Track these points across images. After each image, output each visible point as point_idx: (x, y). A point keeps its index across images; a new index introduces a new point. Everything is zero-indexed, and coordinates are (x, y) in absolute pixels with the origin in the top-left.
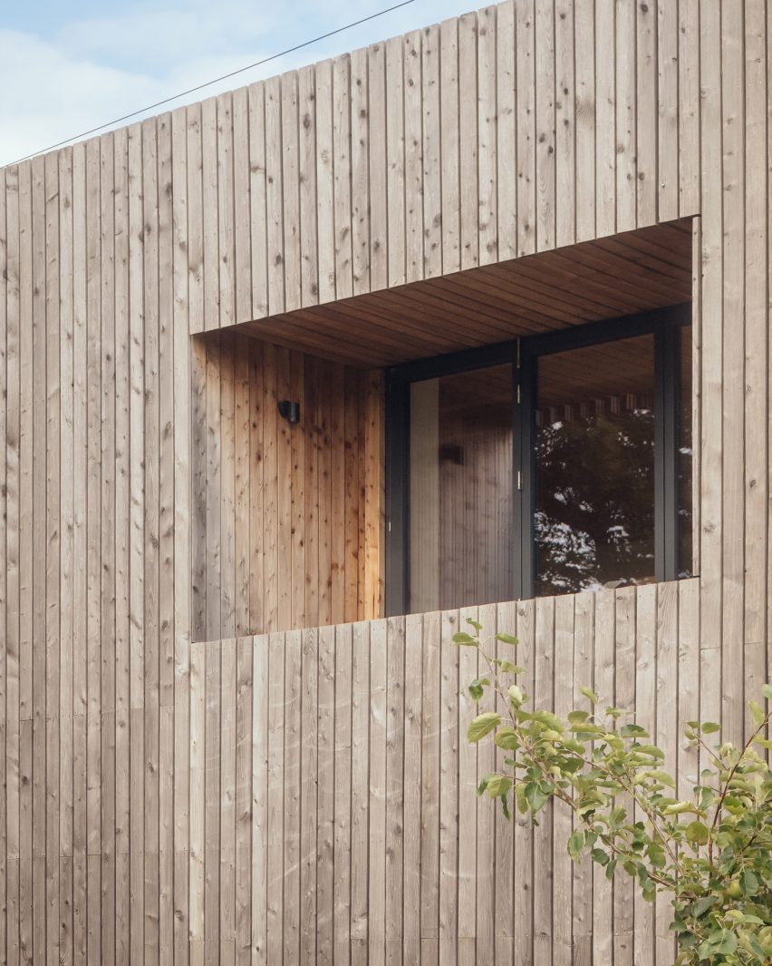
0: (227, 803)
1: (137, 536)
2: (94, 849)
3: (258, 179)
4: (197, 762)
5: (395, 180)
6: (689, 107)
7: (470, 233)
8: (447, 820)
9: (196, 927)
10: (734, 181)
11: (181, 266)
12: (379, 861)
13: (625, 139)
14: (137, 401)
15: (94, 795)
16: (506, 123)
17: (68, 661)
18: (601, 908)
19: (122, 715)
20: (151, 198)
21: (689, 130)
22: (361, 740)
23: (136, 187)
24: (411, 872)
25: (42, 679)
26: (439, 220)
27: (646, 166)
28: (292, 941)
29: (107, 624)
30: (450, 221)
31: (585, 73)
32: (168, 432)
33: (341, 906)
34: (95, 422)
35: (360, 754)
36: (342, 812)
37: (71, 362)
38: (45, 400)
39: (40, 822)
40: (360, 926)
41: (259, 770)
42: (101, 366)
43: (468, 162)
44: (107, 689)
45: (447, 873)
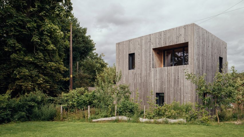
0: (155, 79)
1: (148, 62)
2: (145, 81)
3: (157, 39)
4: (153, 76)
5: (167, 39)
6: (188, 35)
7: (173, 42)
8: (171, 80)
9: (153, 87)
10: (191, 39)
11: (152, 44)
12: (166, 82)
13: (183, 37)
14: (148, 53)
15: (145, 78)
16: (175, 35)
17: (143, 69)
18: (182, 85)
19: (147, 73)
20: (149, 39)
21: (188, 36)
22: (165, 75)
23: (148, 39)
24: (168, 83)
25: (141, 71)
26: (170, 42)
27: (185, 38)
28: (160, 88)
29: (146, 67)
30: (171, 41)
31: (181, 33)
32: (151, 55)
33: (163, 85)
34: (145, 54)
35: (165, 76)
36: (163, 79)
37: (143, 50)
38: (141, 52)
39: (141, 80)
40: (165, 86)
41: (157, 76)
42: (146, 51)
43: (172, 38)
44: (146, 71)
45: (171, 83)
